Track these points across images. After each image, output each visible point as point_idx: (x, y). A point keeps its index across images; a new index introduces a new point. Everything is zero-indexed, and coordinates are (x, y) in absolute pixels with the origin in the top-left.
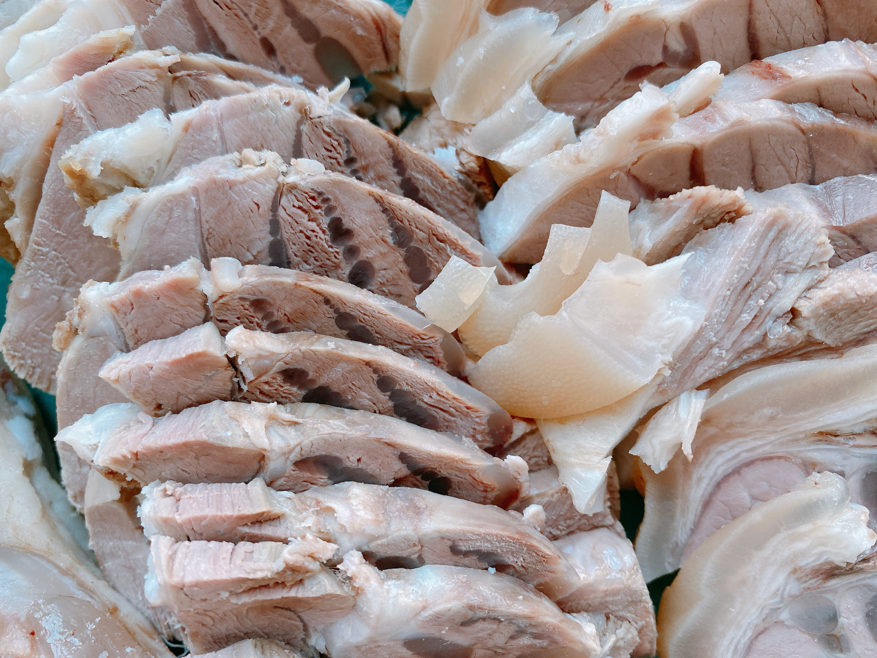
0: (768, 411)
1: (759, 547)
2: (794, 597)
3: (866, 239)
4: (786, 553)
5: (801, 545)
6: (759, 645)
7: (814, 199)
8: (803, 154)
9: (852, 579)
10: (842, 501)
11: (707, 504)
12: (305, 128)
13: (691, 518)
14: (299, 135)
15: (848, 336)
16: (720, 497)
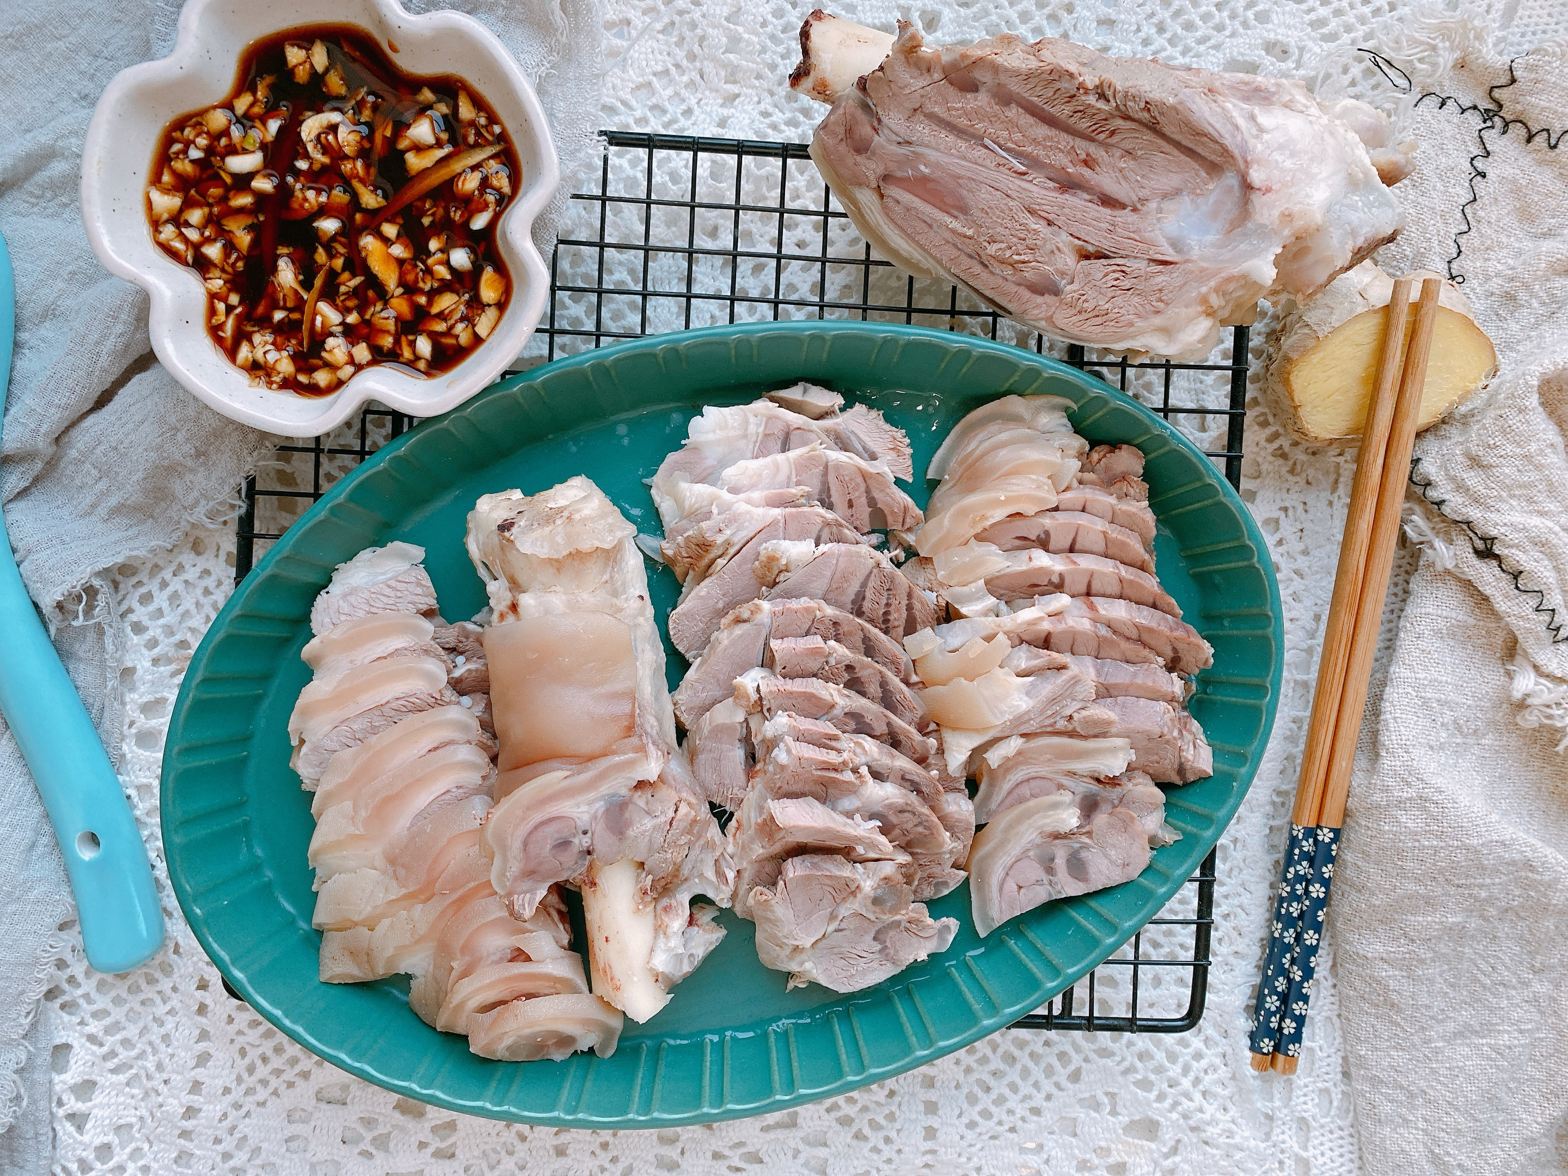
0: (1048, 756)
1: (1029, 818)
2: (1038, 846)
3: (1112, 691)
4: (1040, 823)
5: (1048, 821)
6: (1015, 866)
7: (1095, 666)
8: (1096, 645)
9: (1065, 841)
10: (1070, 804)
11: (1009, 793)
12: (875, 571)
13: (1000, 798)
14: (871, 572)
15: (1091, 733)
16: (1017, 791)
